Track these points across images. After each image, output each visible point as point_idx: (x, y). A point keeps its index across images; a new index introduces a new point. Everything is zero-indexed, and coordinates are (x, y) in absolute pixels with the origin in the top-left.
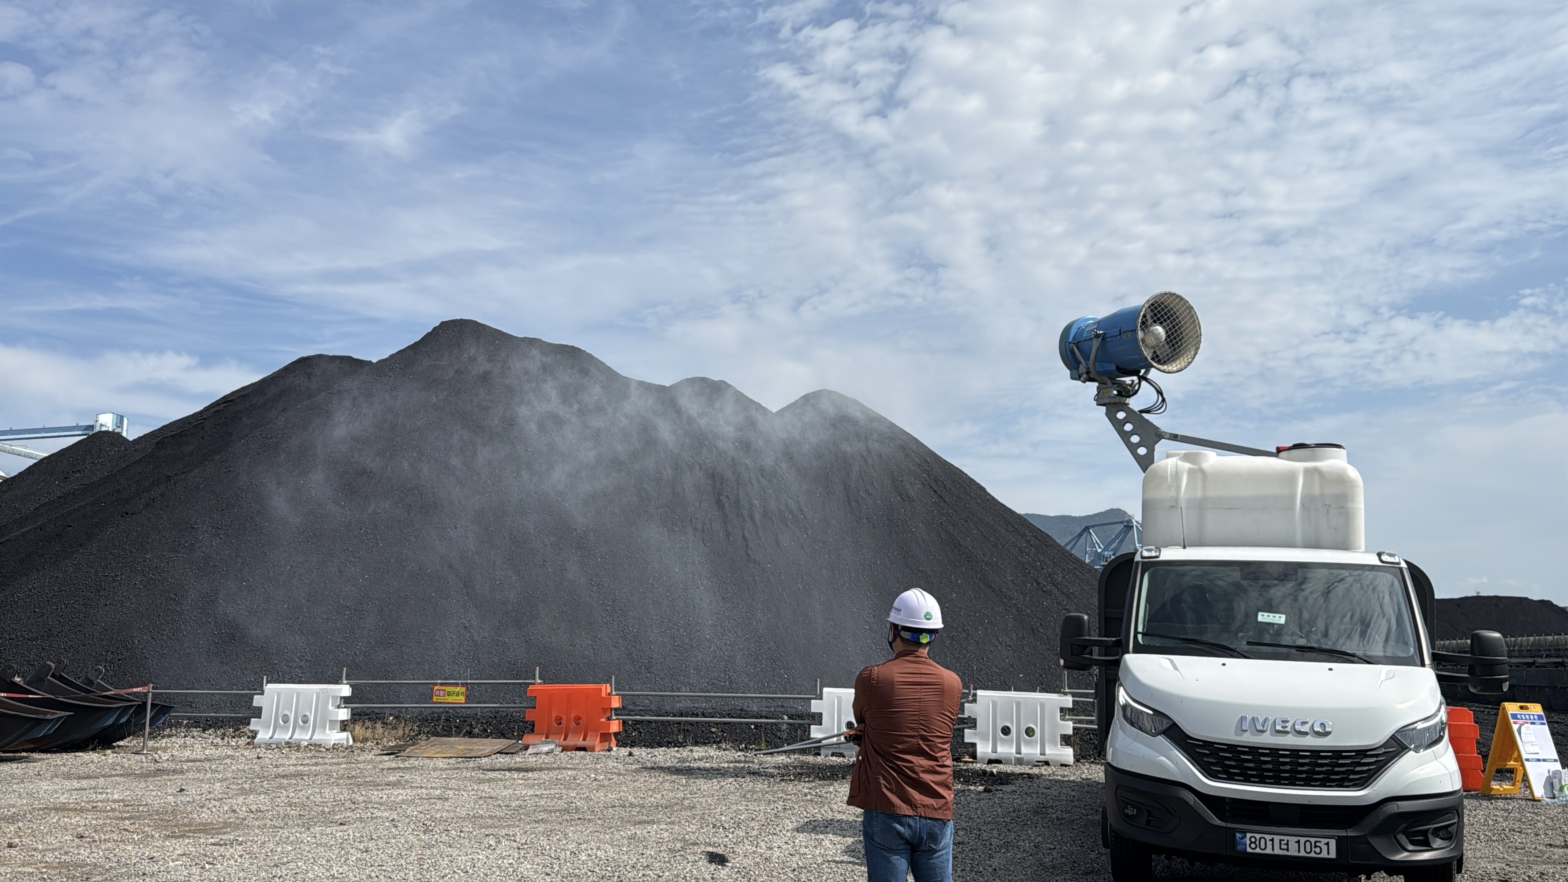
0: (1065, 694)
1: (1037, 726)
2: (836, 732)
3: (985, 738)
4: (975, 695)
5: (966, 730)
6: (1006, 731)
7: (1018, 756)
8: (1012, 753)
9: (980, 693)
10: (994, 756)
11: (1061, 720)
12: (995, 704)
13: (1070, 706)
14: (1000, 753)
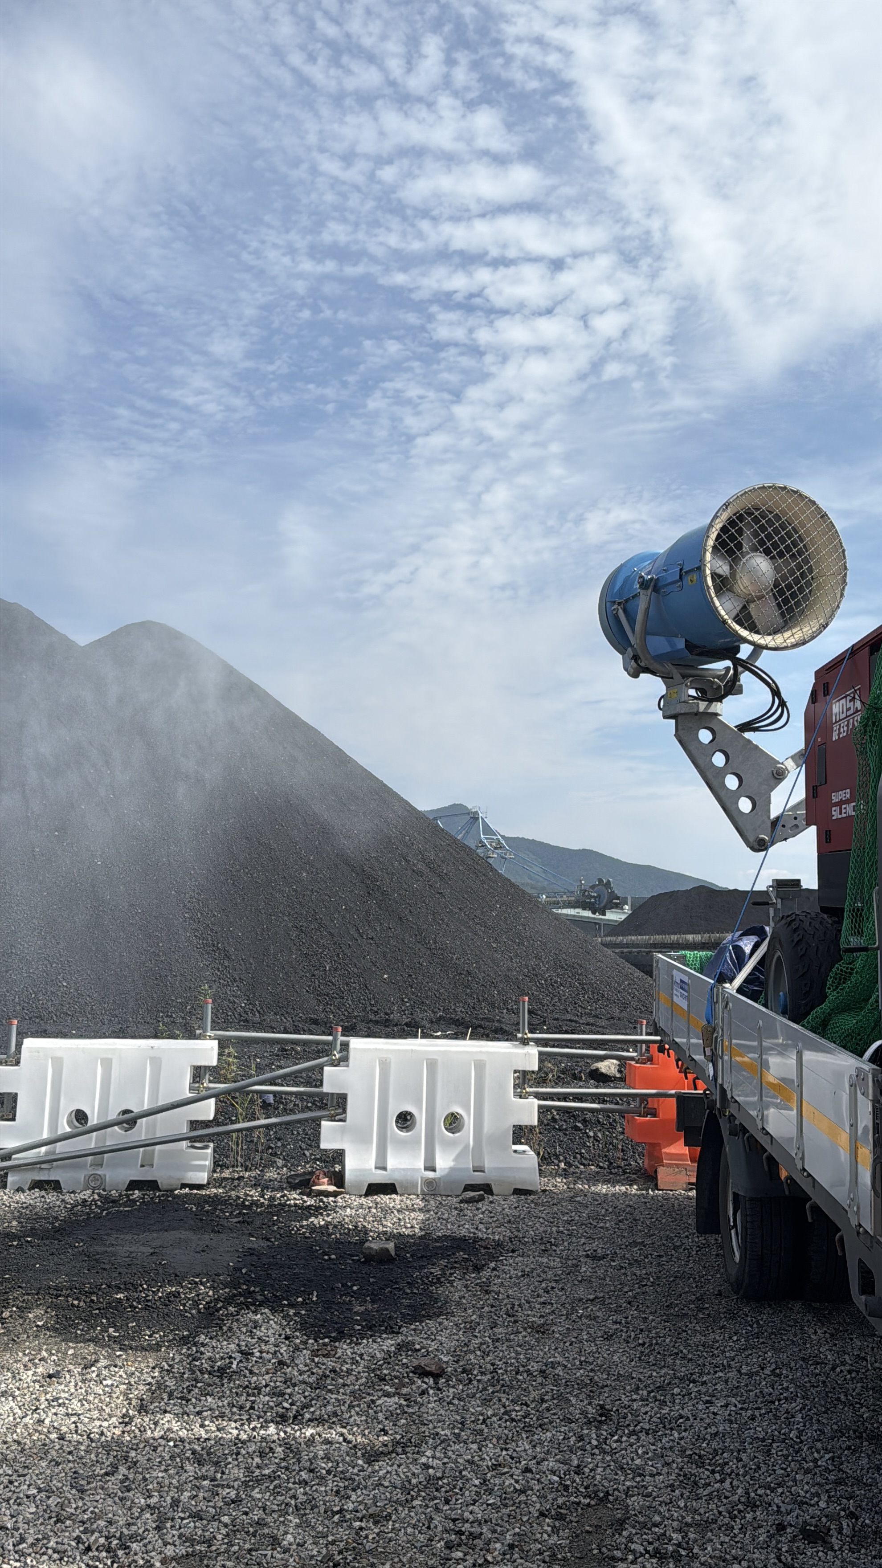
0: (525, 1042)
1: (467, 1109)
2: (45, 1135)
3: (363, 1139)
4: (345, 1046)
5: (324, 1123)
6: (405, 1120)
7: (430, 1175)
8: (417, 1170)
9: (357, 1043)
10: (380, 1177)
11: (515, 1096)
12: (385, 1065)
13: (533, 1065)
14: (393, 1170)
